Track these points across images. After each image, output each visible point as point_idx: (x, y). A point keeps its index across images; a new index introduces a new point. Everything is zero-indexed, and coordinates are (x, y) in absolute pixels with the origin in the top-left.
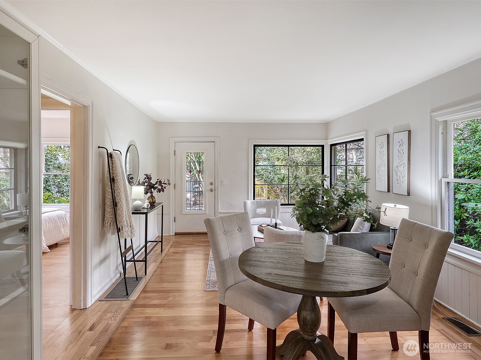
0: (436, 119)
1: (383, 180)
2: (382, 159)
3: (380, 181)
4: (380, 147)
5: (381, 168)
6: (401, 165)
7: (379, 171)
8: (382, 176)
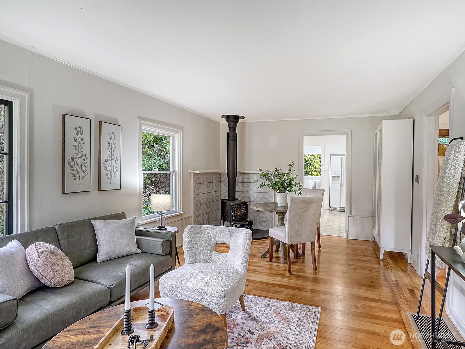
0: (142, 125)
1: (81, 177)
2: (80, 149)
3: (76, 179)
4: (76, 132)
5: (77, 160)
6: (113, 159)
7: (73, 165)
8: (78, 172)
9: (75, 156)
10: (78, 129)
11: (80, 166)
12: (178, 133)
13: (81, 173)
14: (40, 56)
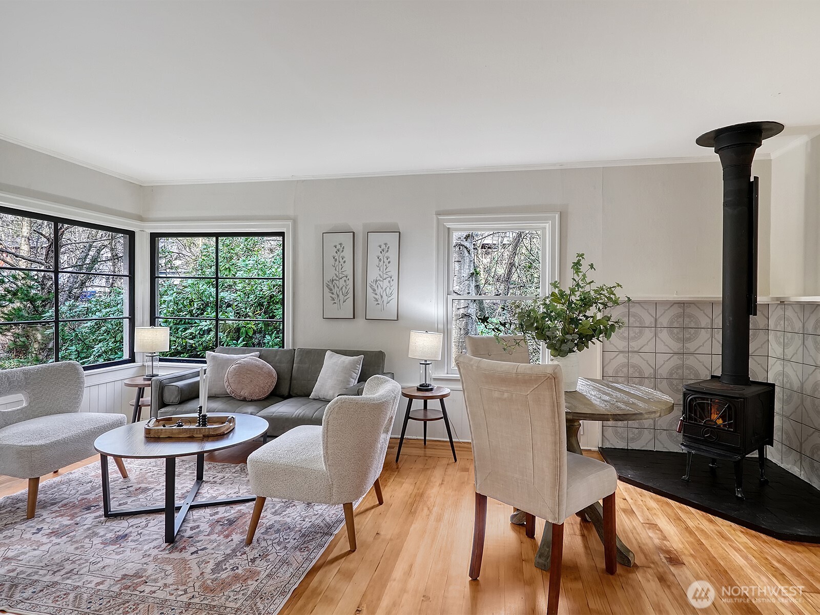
0: (445, 224)
1: (342, 302)
2: (340, 269)
3: (335, 303)
4: (336, 250)
5: (337, 282)
6: (385, 279)
7: (333, 288)
8: (338, 296)
9: (335, 277)
10: (338, 247)
11: (340, 288)
12: (547, 221)
13: (341, 297)
14: (303, 181)
